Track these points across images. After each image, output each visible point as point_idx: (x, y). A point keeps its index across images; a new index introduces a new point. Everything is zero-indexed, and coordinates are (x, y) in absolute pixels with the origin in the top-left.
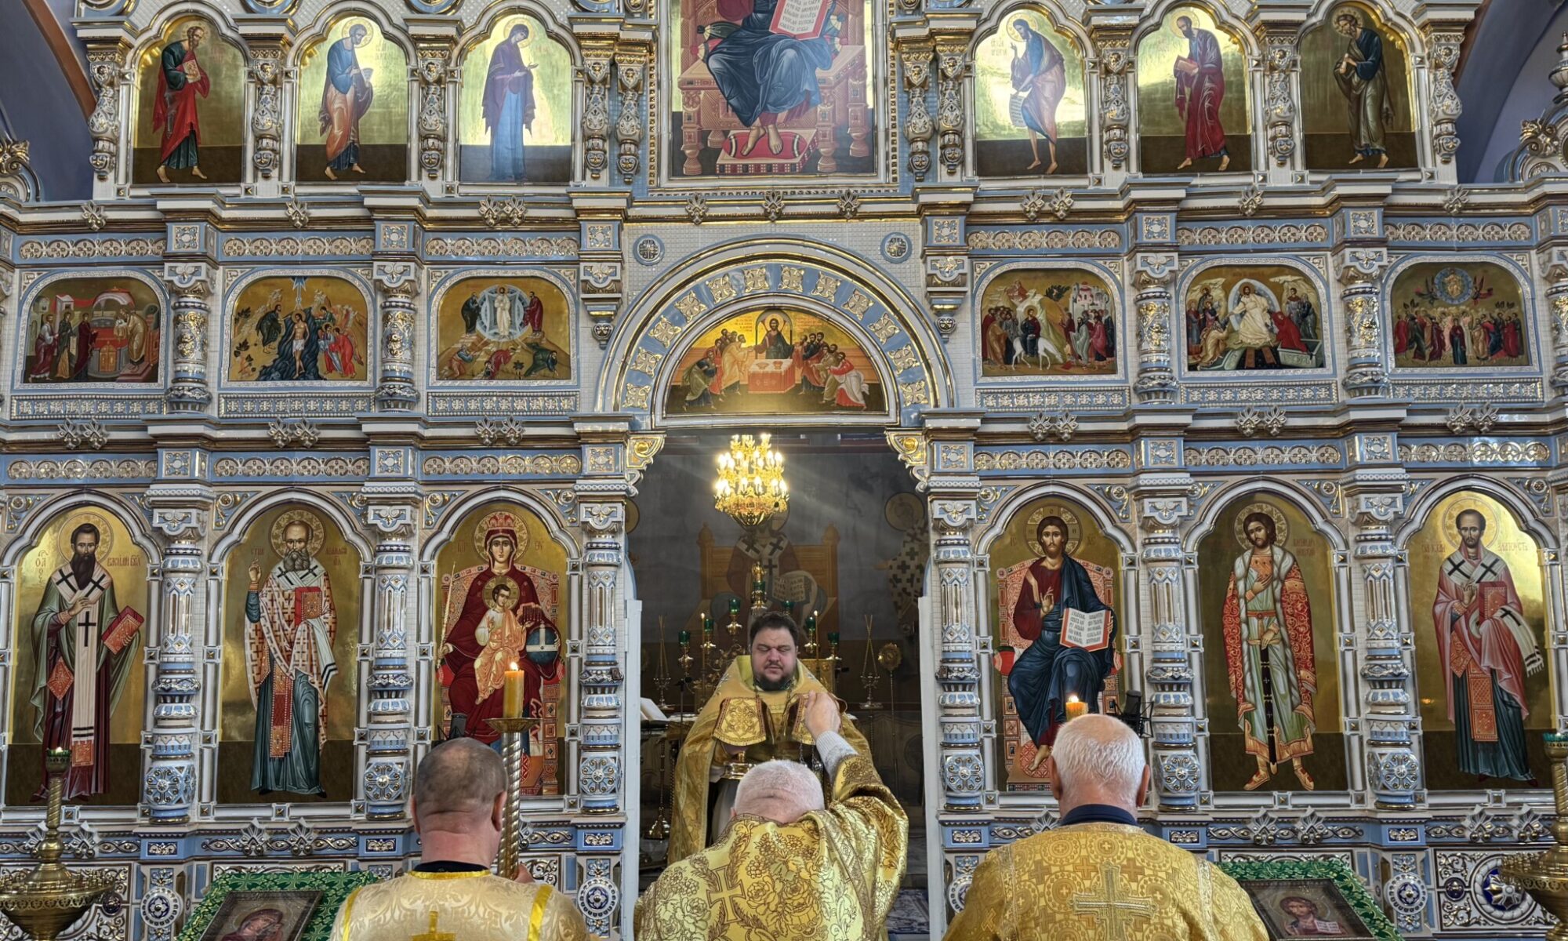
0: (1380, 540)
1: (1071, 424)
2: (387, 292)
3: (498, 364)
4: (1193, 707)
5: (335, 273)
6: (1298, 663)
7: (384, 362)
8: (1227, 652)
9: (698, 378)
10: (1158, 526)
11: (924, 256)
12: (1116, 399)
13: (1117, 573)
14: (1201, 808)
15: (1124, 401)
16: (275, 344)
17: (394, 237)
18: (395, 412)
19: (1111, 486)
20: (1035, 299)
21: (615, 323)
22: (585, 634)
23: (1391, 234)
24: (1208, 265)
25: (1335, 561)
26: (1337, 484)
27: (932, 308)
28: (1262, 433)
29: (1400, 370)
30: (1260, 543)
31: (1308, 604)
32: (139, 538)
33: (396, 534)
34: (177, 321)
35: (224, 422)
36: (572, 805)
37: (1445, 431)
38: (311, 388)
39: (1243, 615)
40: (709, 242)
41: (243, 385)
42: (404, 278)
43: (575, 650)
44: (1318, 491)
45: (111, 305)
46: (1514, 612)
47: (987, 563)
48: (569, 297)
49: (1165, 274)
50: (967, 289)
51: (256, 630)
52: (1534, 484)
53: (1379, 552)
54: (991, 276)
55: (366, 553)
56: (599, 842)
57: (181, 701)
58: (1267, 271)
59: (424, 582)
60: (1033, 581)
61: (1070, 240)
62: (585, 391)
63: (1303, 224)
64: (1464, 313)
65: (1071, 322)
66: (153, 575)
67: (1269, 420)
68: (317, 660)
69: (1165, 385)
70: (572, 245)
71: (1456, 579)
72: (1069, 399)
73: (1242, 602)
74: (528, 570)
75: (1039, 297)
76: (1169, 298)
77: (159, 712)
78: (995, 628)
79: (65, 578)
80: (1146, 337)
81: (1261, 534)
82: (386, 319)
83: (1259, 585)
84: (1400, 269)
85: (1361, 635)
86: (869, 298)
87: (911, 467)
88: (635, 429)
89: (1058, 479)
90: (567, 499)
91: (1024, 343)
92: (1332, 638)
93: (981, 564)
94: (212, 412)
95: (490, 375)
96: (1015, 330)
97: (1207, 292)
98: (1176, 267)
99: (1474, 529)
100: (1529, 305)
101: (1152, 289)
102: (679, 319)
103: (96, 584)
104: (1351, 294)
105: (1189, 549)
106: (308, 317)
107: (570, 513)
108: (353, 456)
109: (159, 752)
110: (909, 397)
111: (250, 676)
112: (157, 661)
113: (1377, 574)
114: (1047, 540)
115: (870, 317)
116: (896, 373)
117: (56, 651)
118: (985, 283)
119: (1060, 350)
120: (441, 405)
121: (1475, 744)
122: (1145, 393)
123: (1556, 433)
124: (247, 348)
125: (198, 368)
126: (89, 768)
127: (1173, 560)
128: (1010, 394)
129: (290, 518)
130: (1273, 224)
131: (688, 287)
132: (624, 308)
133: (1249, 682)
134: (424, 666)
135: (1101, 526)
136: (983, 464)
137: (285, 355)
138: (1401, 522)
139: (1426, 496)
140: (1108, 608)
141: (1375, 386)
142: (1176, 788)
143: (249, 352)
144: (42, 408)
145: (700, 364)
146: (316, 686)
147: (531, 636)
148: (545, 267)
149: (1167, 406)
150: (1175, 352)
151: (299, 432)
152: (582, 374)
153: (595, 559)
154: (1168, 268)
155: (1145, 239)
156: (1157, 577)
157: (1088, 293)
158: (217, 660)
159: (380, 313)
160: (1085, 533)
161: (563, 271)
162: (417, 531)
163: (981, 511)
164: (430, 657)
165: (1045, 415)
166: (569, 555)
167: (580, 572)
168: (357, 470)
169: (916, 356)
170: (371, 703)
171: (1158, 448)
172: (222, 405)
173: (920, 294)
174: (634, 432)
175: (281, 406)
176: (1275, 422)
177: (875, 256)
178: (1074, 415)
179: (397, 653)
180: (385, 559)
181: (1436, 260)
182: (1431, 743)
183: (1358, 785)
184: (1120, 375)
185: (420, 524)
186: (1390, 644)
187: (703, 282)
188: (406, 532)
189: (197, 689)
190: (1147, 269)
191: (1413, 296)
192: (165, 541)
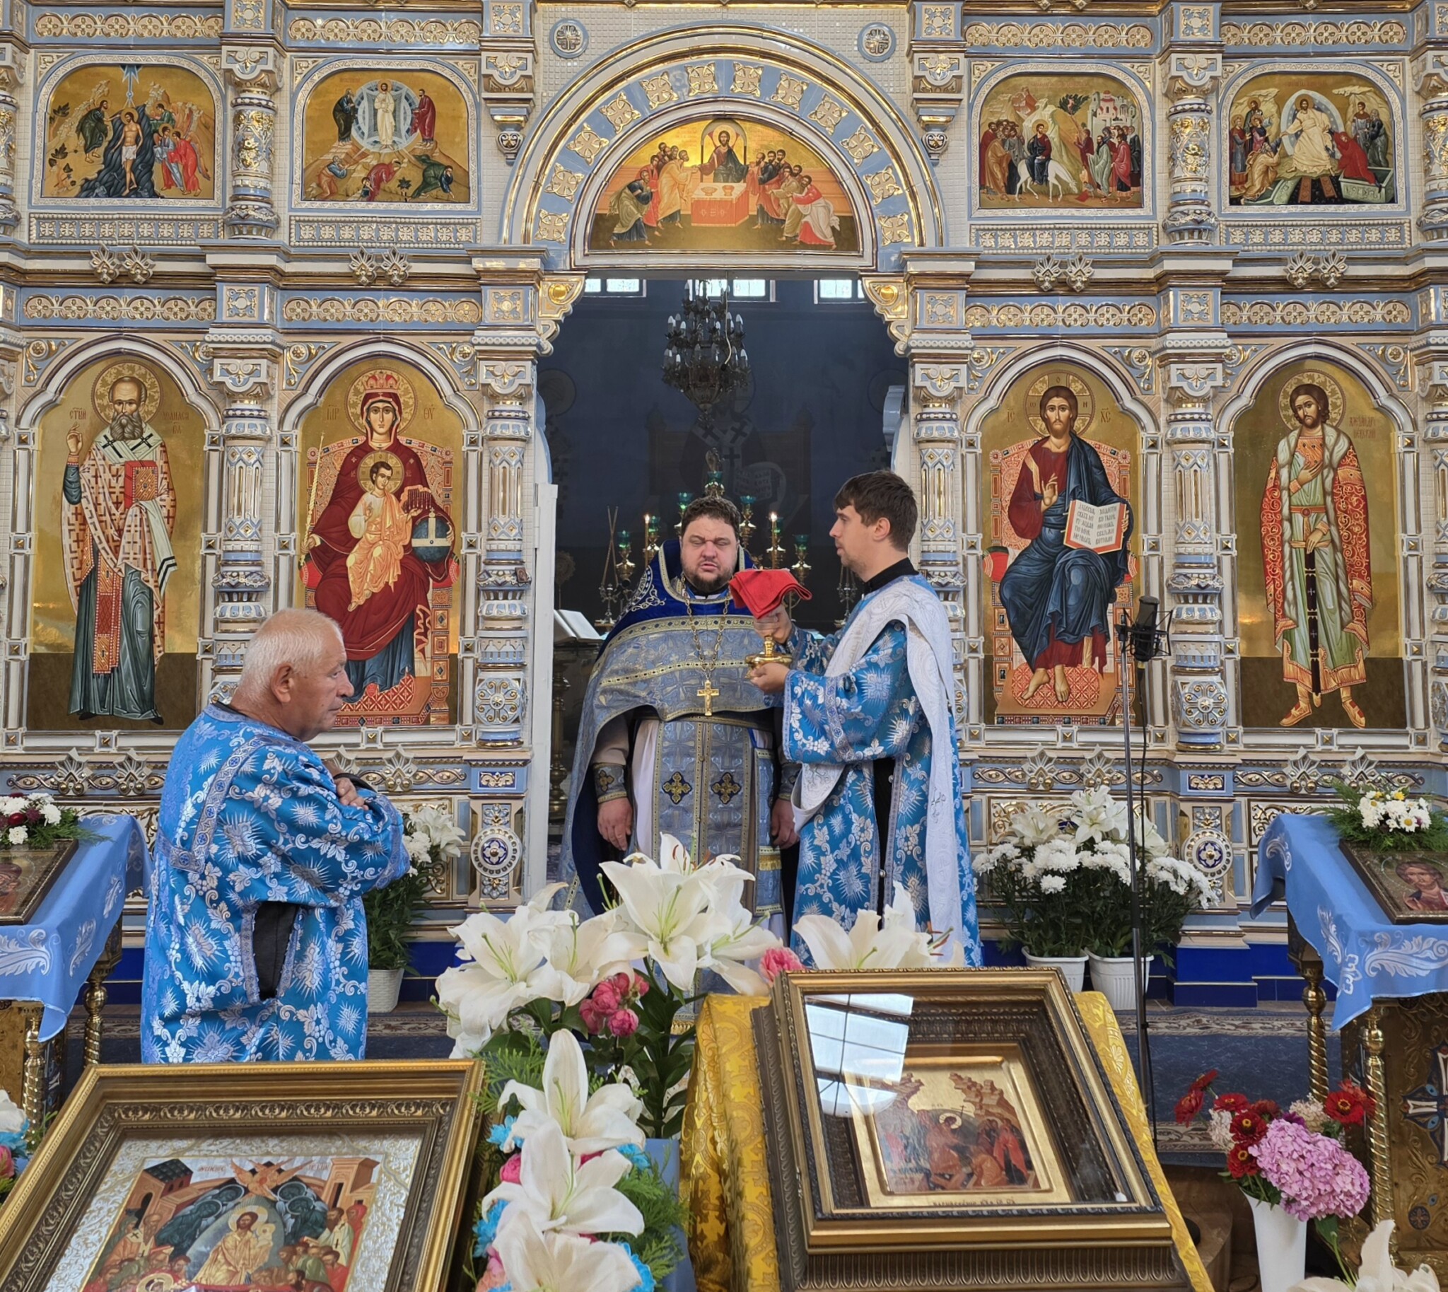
1: (1086, 271)
2: (239, 86)
4: (1221, 623)
5: (175, 61)
6: (1350, 571)
8: (1264, 556)
9: (629, 204)
10: (1189, 399)
11: (910, 53)
12: (1141, 239)
13: (1134, 458)
14: (1227, 747)
15: (1150, 242)
16: (101, 150)
17: (249, 15)
18: (250, 240)
19: (1132, 348)
20: (1045, 112)
21: (526, 130)
22: (484, 525)
24: (1258, 71)
25: (1399, 443)
26: (1405, 350)
27: (919, 120)
28: (1317, 285)
30: (1309, 421)
31: (1364, 497)
33: (246, 395)
35: (37, 249)
36: (468, 737)
38: (144, 207)
39: (1286, 511)
40: (644, 31)
41: (59, 202)
42: (260, 68)
43: (472, 546)
44: (1383, 359)
47: (978, 444)
48: (469, 97)
49: (1205, 80)
50: (963, 95)
51: (76, 514)
54: (993, 81)
55: (213, 419)
56: (498, 783)
58: (1330, 80)
59: (285, 458)
60: (1033, 466)
61: (1091, 36)
62: (488, 218)
63: (1378, 20)
65: (1089, 141)
67: (1326, 269)
68: (152, 553)
69: (1201, 222)
70: (472, 30)
72: (1083, 239)
73: (1285, 494)
74: (415, 445)
75: (1051, 108)
76: (1209, 112)
78: (986, 523)
80: (1180, 162)
81: (1311, 410)
82: (237, 119)
83: (1306, 474)
85: (1428, 536)
86: (843, 107)
87: (889, 324)
88: (549, 268)
89: (1066, 339)
90: (465, 356)
91: (1031, 167)
92: (1393, 541)
93: (971, 445)
94: (22, 236)
96: (1020, 149)
97: (1255, 107)
98: (1218, 73)
101: (1190, 99)
102: (604, 127)
104: (1432, 110)
105: (1223, 428)
106: (143, 118)
107: (467, 375)
108: (196, 297)
110: (888, 234)
111: (69, 571)
114: (1052, 415)
115: (844, 129)
116: (873, 203)
118: (985, 90)
119: (1075, 177)
120: (307, 233)
122: (1172, 231)
124: (65, 155)
125: (3, 180)
127: (1203, 442)
128: (1012, 232)
129: (119, 372)
130: (1340, 19)
131: (616, 89)
132: (535, 115)
133: (1290, 594)
134: (284, 562)
135: (1118, 398)
136: (977, 320)
137: (112, 165)
140: (1124, 502)
142: (1198, 722)
143: (68, 159)
147: (418, 526)
148: (438, 58)
149: (1203, 248)
150: (1214, 181)
151: (129, 264)
152: (484, 197)
153: (498, 432)
154: (1209, 74)
155: (1182, 37)
156: (1184, 462)
157: (1110, 105)
158: (27, 551)
159: (230, 112)
160: (1098, 407)
161: (461, 64)
162: (276, 393)
163: (972, 378)
164: (292, 552)
165: (1054, 259)
166: (466, 426)
167: (480, 448)
168: (201, 314)
169: (898, 182)
170: (218, 609)
171: (1189, 302)
172: (34, 228)
173: (904, 104)
174: (549, 272)
175: (107, 230)
176: (1332, 271)
177: (851, 52)
178: (1089, 260)
179: (247, 546)
180: (234, 427)
183: (1420, 723)
184: (1146, 210)
185: (278, 385)
187: (636, 81)
188: (262, 394)
189: (3, 587)
190: (1184, 74)
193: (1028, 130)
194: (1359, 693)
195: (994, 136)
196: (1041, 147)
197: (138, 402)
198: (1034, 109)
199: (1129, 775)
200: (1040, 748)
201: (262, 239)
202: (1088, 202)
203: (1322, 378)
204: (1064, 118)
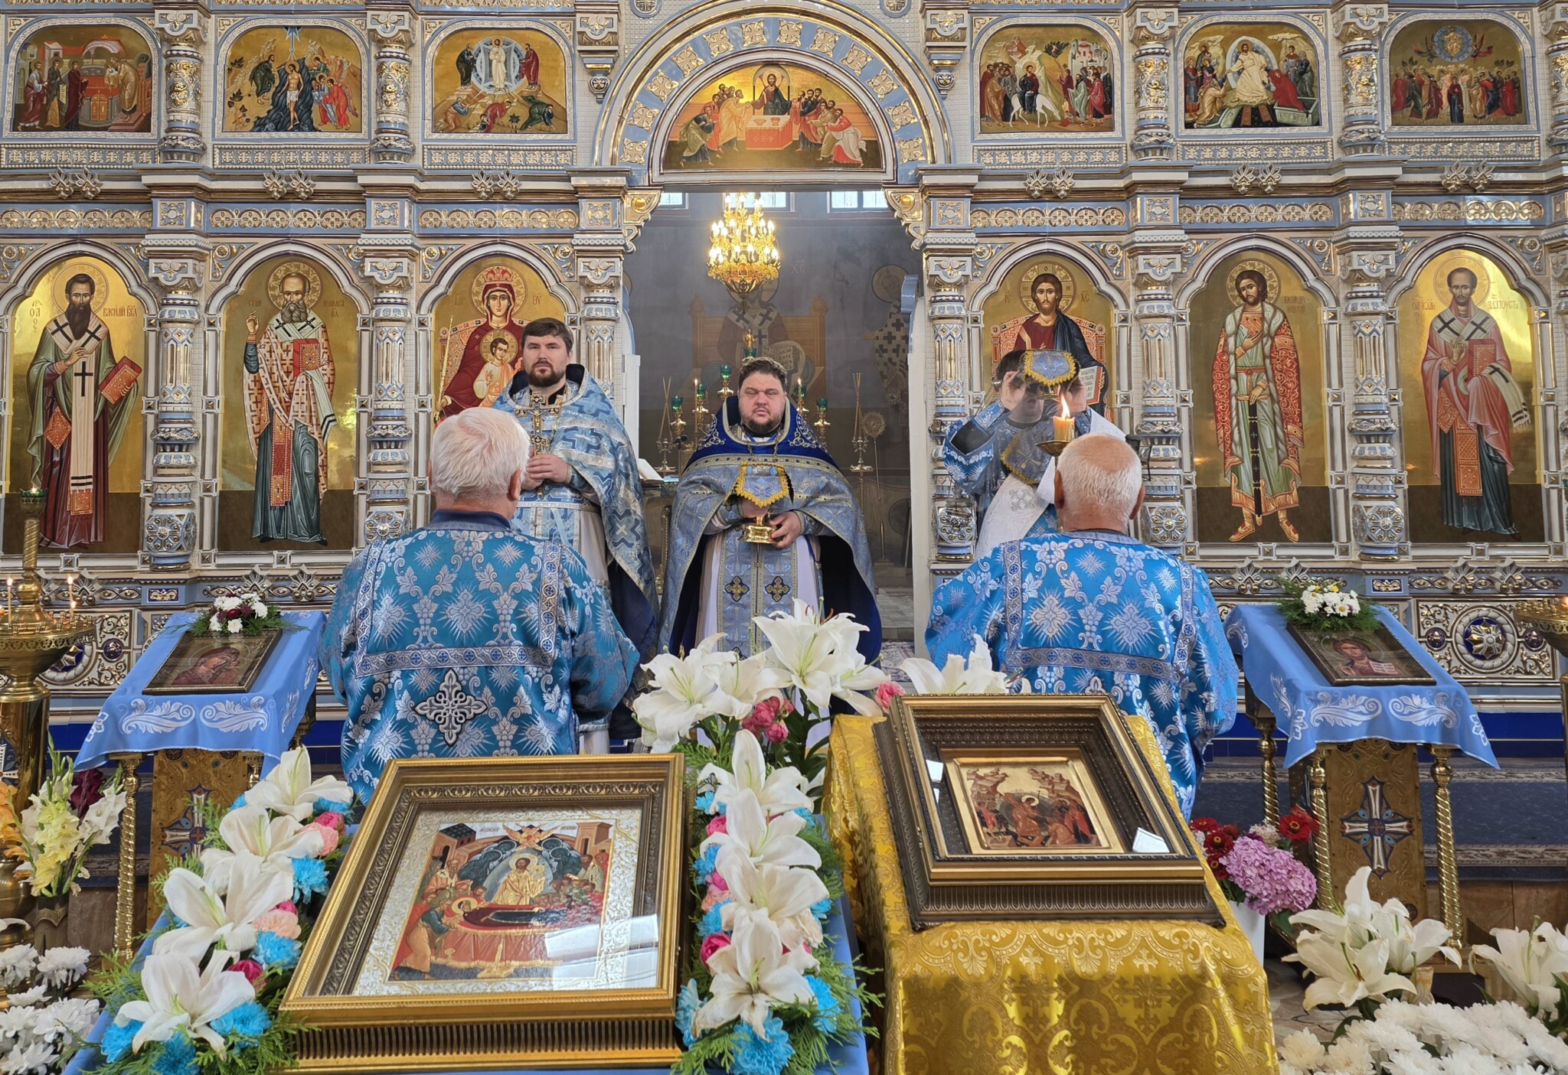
0: (1372, 297)
1: (1068, 181)
2: (381, 42)
3: (493, 117)
4: (1181, 460)
5: (328, 24)
6: (1285, 419)
7: (379, 113)
8: (1216, 407)
9: (695, 133)
10: (1154, 282)
11: (923, 9)
12: (1113, 156)
13: (1109, 329)
15: (1121, 159)
16: (270, 94)
18: (392, 164)
19: (1106, 243)
20: (1033, 56)
21: (612, 76)
24: (1207, 22)
25: (1325, 317)
26: (1329, 242)
27: (931, 63)
28: (1257, 191)
29: (1396, 129)
30: (1251, 300)
31: (1297, 360)
32: (136, 289)
34: (169, 70)
35: (219, 173)
37: (1442, 190)
39: (1233, 371)
41: (237, 135)
42: (398, 28)
44: (1311, 249)
45: (102, 53)
46: (1502, 369)
47: (981, 320)
48: (565, 49)
49: (1164, 29)
50: (966, 43)
51: (255, 381)
52: (1527, 243)
53: (1371, 309)
54: (991, 32)
55: (364, 306)
57: (180, 450)
58: (1267, 28)
59: (422, 335)
60: (1026, 338)
62: (582, 146)
64: (1463, 71)
65: (1069, 78)
66: (150, 325)
67: (1264, 179)
69: (1162, 143)
71: (1446, 336)
72: (1066, 156)
73: (1232, 358)
75: (1038, 53)
76: (1168, 55)
77: (158, 461)
79: (60, 328)
80: (1144, 95)
82: (380, 69)
83: (1248, 342)
84: (1399, 27)
85: (1349, 390)
86: (868, 53)
87: (907, 225)
88: (632, 184)
89: (1053, 236)
90: (565, 254)
91: (1022, 100)
92: (1320, 394)
93: (975, 321)
94: (207, 162)
95: (486, 128)
97: (1205, 50)
98: (1175, 23)
99: (1465, 287)
100: (1529, 62)
101: (1151, 45)
102: (675, 73)
103: (93, 335)
104: (1350, 51)
105: (1181, 306)
106: (303, 68)
107: (568, 268)
108: (349, 209)
109: (159, 500)
110: (906, 154)
111: (250, 426)
112: (156, 411)
113: (1367, 331)
114: (1041, 297)
115: (870, 71)
116: (894, 131)
117: (52, 400)
118: (984, 39)
119: (1058, 107)
120: (437, 158)
121: (1459, 498)
122: (1138, 150)
123: (1551, 192)
124: (241, 98)
125: (191, 118)
126: (88, 517)
127: (1165, 316)
128: (1008, 151)
131: (686, 40)
132: (620, 62)
133: (1236, 437)
134: (422, 417)
135: (1095, 283)
136: (980, 221)
137: (279, 106)
138: (1392, 279)
139: (1418, 255)
140: (1100, 365)
141: (1371, 143)
142: (1163, 538)
143: (244, 102)
144: (32, 157)
145: (697, 120)
146: (316, 436)
148: (541, 19)
149: (1163, 163)
150: (1172, 109)
151: (294, 184)
152: (579, 129)
153: (593, 314)
154: (1167, 24)
156: (1149, 333)
157: (1087, 50)
158: (216, 410)
159: (374, 64)
160: (1079, 292)
161: (559, 23)
162: (414, 284)
163: (976, 267)
164: (429, 409)
165: (1042, 172)
166: (567, 309)
167: (578, 327)
168: (353, 223)
169: (914, 113)
170: (371, 455)
171: (1153, 206)
172: (217, 156)
173: (918, 48)
174: (632, 188)
175: (276, 157)
176: (1270, 180)
177: (875, 11)
178: (1071, 173)
179: (396, 405)
180: (382, 311)
181: (1437, 17)
182: (1416, 497)
183: (1343, 538)
184: (1117, 133)
185: (416, 278)
186: (1378, 399)
187: (701, 36)
188: (404, 285)
189: (197, 439)
190: (1147, 24)
191: (1410, 53)
192: (161, 292)
193: (1019, 70)
194: (1293, 515)
195: (992, 76)
196: (1030, 84)
197: (303, 293)
198: (1024, 53)
201: (401, 163)
202: (1069, 127)
204: (1049, 60)
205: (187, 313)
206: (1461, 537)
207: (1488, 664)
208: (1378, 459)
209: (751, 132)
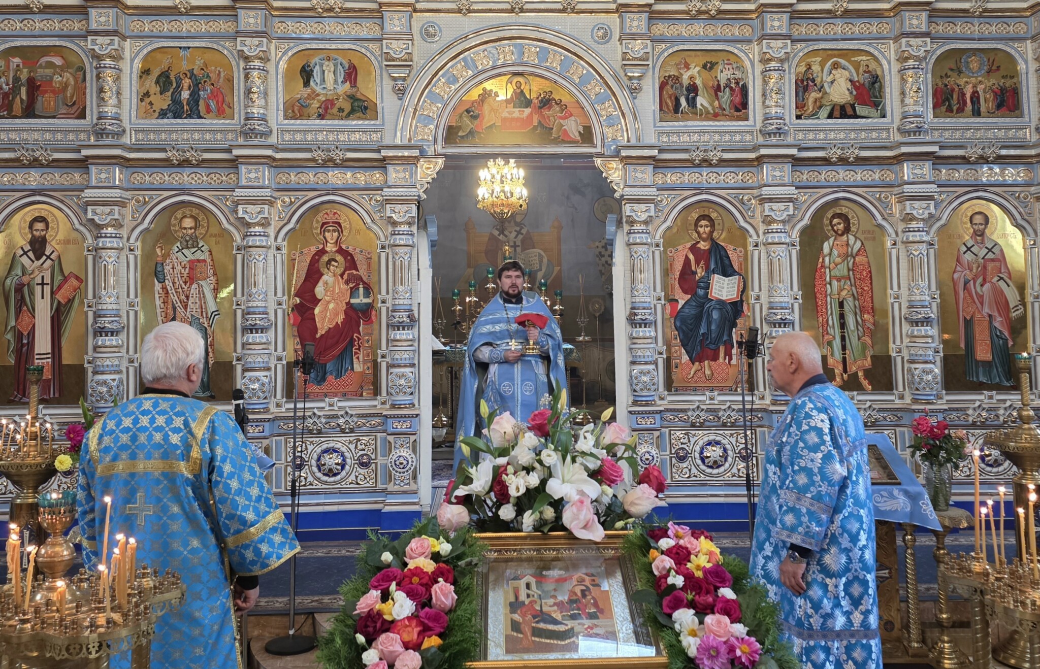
0: (919, 231)
1: (718, 154)
2: (247, 59)
3: (326, 109)
5: (210, 45)
6: (863, 310)
7: (246, 107)
8: (817, 303)
9: (466, 120)
10: (774, 221)
11: (620, 39)
12: (748, 137)
13: (746, 252)
15: (753, 139)
17: (252, 21)
18: (256, 142)
19: (744, 195)
20: (695, 71)
21: (409, 82)
22: (390, 292)
23: (934, 29)
24: (811, 49)
25: (889, 244)
26: (892, 195)
27: (626, 75)
28: (843, 161)
29: (936, 120)
30: (840, 232)
31: (870, 272)
32: (77, 225)
34: (98, 77)
35: (135, 147)
36: (383, 403)
37: (965, 160)
39: (828, 279)
40: (474, 27)
41: (147, 121)
42: (259, 49)
43: (384, 302)
44: (879, 199)
45: (50, 65)
46: (1005, 278)
47: (661, 245)
48: (376, 64)
49: (781, 55)
50: (650, 63)
51: (162, 288)
52: (1022, 195)
53: (918, 239)
54: (666, 54)
55: (238, 237)
56: (402, 426)
57: (112, 335)
58: (851, 53)
59: (279, 257)
60: (691, 257)
61: (719, 30)
62: (388, 127)
63: (875, 21)
64: (980, 82)
65: (719, 86)
66: (89, 251)
67: (848, 153)
68: (206, 308)
69: (780, 129)
70: (377, 27)
71: (968, 256)
72: (717, 137)
74: (350, 249)
75: (698, 69)
76: (784, 71)
77: (97, 343)
78: (664, 288)
79: (25, 253)
80: (768, 97)
81: (841, 227)
82: (247, 77)
84: (939, 52)
85: (904, 292)
86: (583, 67)
87: (611, 182)
88: (423, 154)
89: (707, 190)
90: (377, 201)
91: (687, 100)
92: (886, 294)
93: (657, 246)
94: (126, 140)
95: (321, 117)
96: (681, 90)
97: (809, 67)
98: (789, 50)
99: (981, 224)
100: (1024, 77)
101: (773, 64)
102: (452, 79)
103: (48, 257)
104: (905, 69)
105: (794, 236)
107: (379, 211)
108: (227, 171)
109: (98, 369)
110: (610, 135)
112: (94, 309)
113: (916, 253)
114: (701, 230)
115: (584, 81)
116: (601, 119)
117: (21, 302)
118: (662, 59)
119: (711, 105)
120: (287, 137)
121: (977, 362)
122: (764, 134)
123: (1038, 162)
124: (149, 96)
125: (115, 110)
126: (48, 381)
127: (783, 243)
128: (678, 133)
129: (184, 213)
130: (854, 21)
131: (458, 59)
132: (414, 72)
133: (830, 322)
134: (280, 312)
135: (736, 221)
136: (659, 180)
138: (933, 219)
139: (950, 203)
140: (740, 275)
141: (919, 130)
143: (151, 98)
144: (3, 136)
145: (468, 111)
146: (206, 325)
147: (353, 292)
148: (359, 43)
149: (781, 142)
150: (787, 107)
151: (188, 154)
152: (386, 117)
153: (397, 242)
154: (783, 51)
155: (769, 31)
156: (773, 254)
157: (730, 67)
158: (136, 308)
159: (242, 73)
160: (726, 226)
161: (371, 46)
162: (273, 223)
163: (657, 210)
164: (284, 307)
165: (702, 148)
166: (379, 238)
167: (387, 250)
168: (229, 181)
169: (615, 108)
170: (244, 337)
171: (775, 171)
172: (133, 136)
173: (617, 65)
174: (423, 157)
175: (174, 136)
176: (851, 154)
177: (587, 39)
178: (720, 149)
179: (260, 304)
180: (251, 241)
181: (963, 46)
182: (947, 362)
183: (901, 388)
184: (751, 122)
185: (274, 218)
186: (923, 298)
187: (469, 55)
188: (265, 223)
189: (123, 327)
190: (770, 51)
191: (947, 70)
192: (96, 228)
193: (685, 80)
194: (868, 373)
195: (667, 83)
196: (693, 89)
197: (195, 228)
198: (688, 69)
199: (745, 417)
200: (697, 404)
201: (262, 141)
202: (719, 118)
203: (847, 210)
204: (705, 73)
205: (115, 243)
206: (978, 387)
207: (995, 470)
208: (923, 337)
209: (504, 120)
